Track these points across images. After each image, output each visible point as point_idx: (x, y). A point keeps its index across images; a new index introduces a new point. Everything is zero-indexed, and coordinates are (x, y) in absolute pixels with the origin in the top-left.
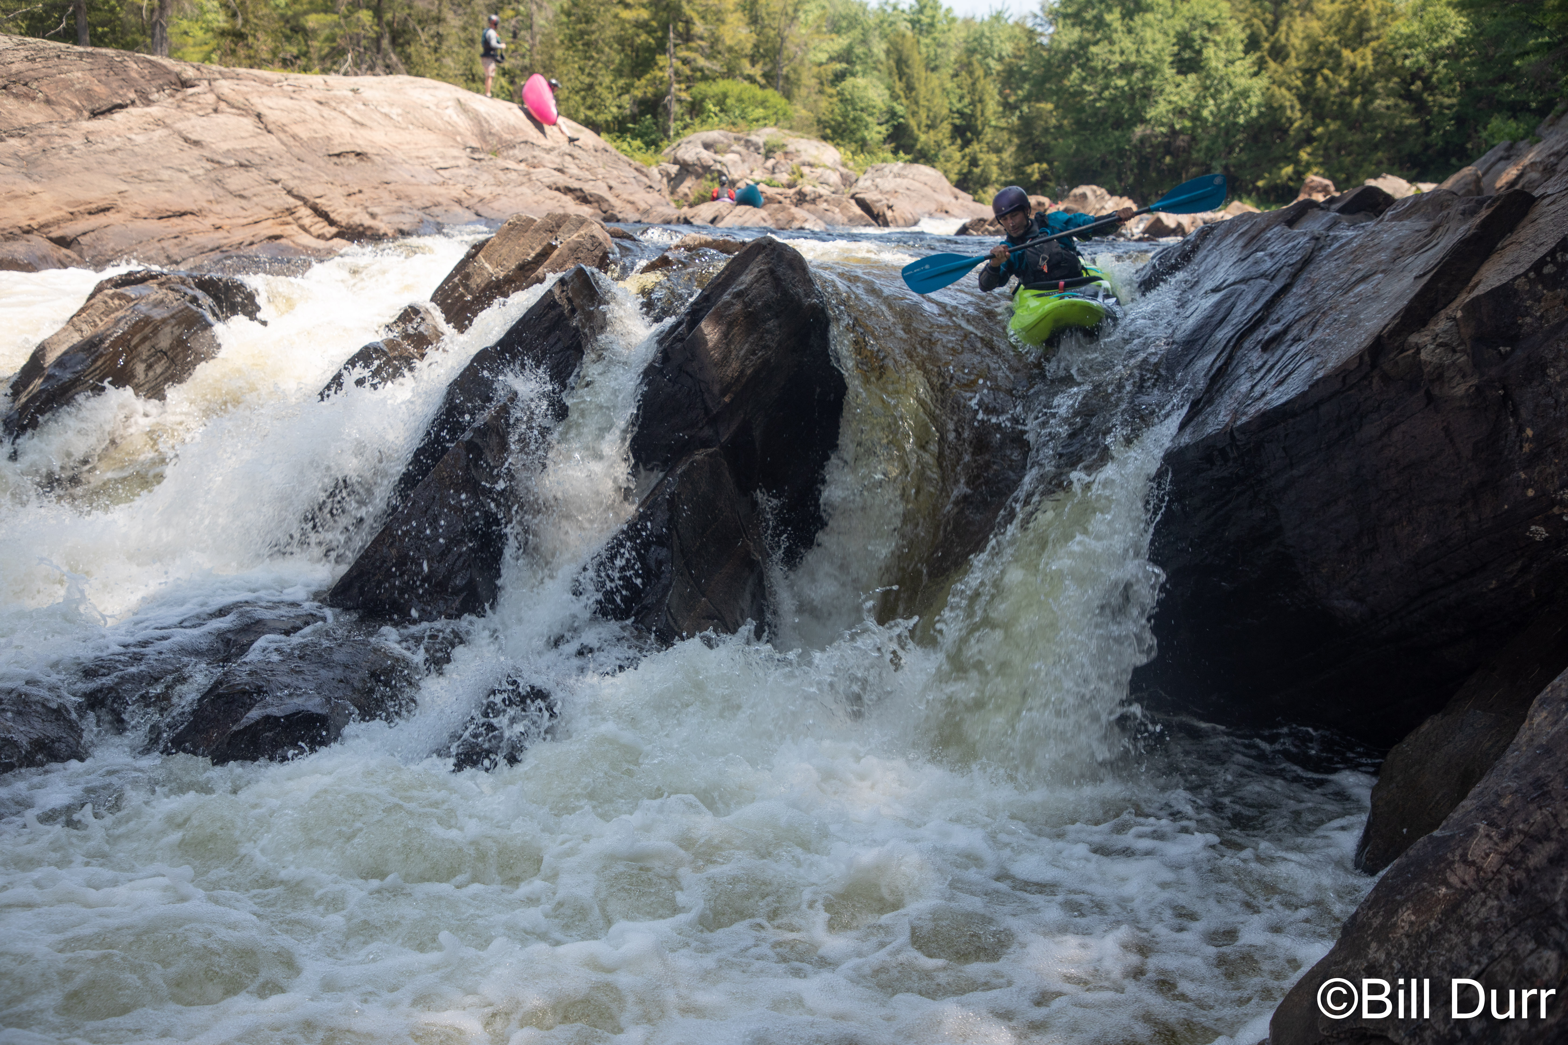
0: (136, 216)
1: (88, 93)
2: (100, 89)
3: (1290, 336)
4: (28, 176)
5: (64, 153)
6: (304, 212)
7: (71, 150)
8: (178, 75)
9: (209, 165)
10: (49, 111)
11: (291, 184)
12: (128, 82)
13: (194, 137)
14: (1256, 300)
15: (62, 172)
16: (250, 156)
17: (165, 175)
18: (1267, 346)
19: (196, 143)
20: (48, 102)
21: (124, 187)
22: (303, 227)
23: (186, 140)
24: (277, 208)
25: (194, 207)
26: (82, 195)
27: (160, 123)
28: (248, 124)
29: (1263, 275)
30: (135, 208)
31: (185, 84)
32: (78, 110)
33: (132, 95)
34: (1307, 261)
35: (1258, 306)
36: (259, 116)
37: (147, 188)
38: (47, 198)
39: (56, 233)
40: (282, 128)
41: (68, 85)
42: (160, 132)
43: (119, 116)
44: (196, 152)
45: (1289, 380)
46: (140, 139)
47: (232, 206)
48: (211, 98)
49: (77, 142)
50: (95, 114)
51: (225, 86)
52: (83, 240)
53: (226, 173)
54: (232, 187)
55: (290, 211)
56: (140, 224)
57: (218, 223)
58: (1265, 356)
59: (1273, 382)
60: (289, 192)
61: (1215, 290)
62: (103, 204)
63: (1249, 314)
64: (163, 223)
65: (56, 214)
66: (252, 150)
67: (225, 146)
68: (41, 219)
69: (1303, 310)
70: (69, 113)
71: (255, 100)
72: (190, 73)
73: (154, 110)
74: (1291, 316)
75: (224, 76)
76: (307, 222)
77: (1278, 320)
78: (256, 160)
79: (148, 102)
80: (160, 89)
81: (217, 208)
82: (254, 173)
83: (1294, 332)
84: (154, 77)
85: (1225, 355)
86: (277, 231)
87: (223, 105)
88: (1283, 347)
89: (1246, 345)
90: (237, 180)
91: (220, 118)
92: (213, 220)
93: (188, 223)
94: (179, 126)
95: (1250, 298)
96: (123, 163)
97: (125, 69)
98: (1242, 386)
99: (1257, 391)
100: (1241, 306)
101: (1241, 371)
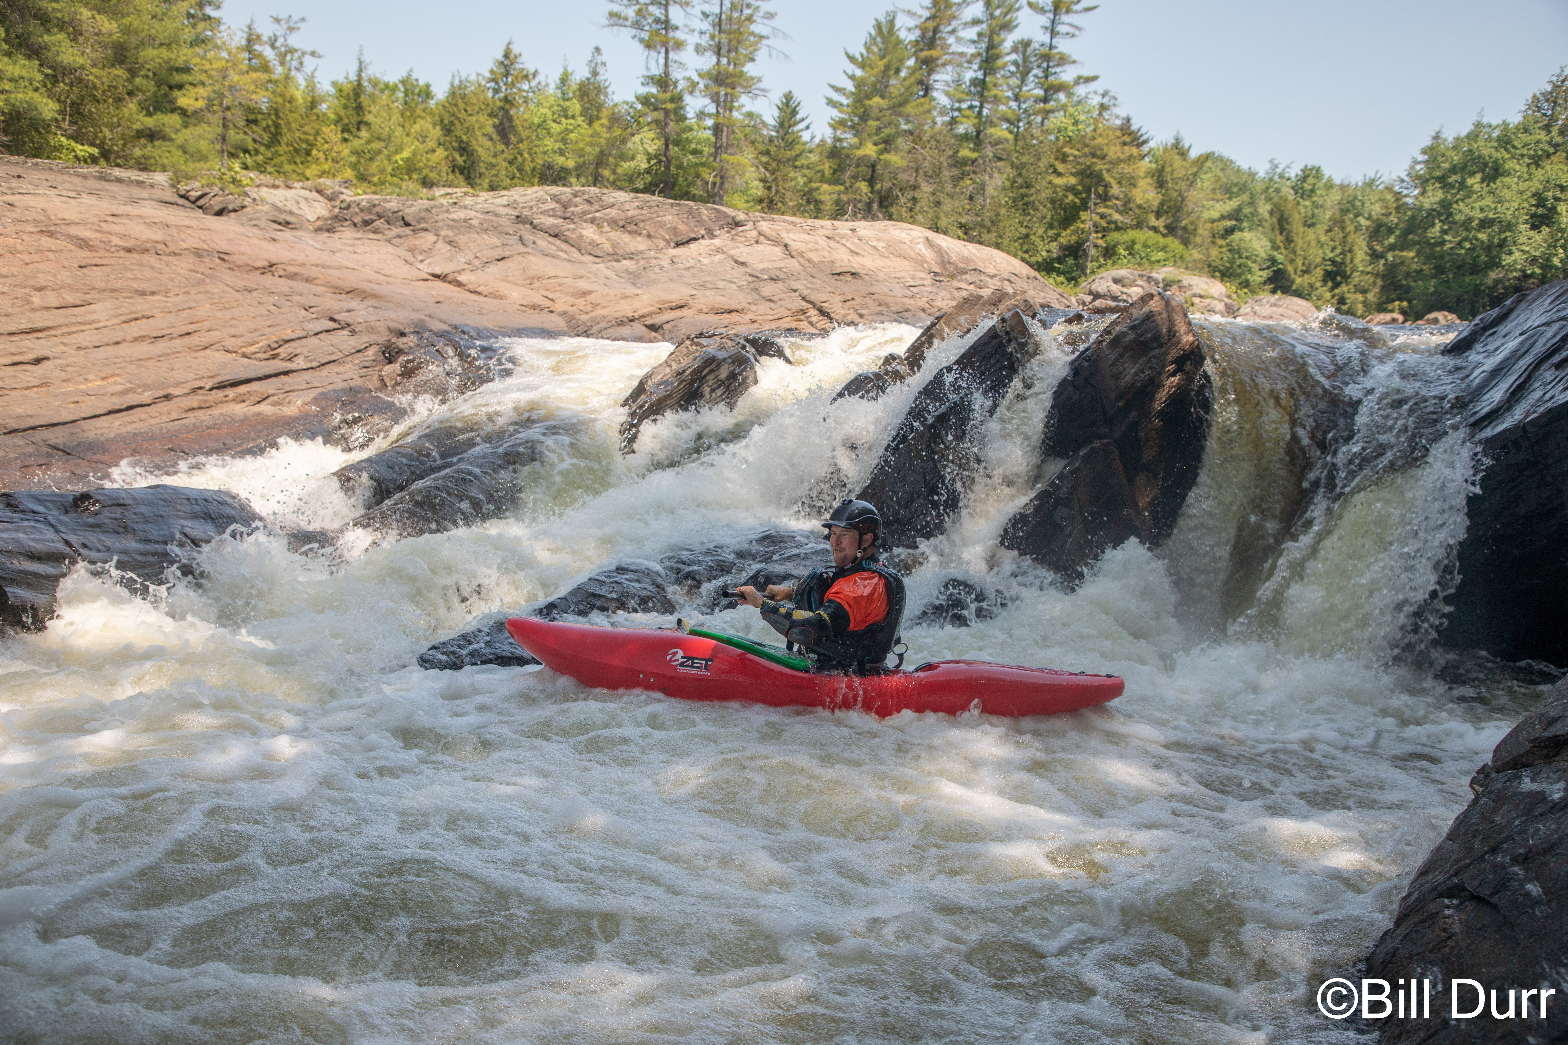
0: (700, 311)
1: (674, 231)
2: (682, 228)
4: (634, 284)
5: (657, 269)
6: (813, 312)
7: (662, 268)
8: (733, 218)
9: (750, 279)
10: (649, 242)
11: (805, 292)
12: (701, 223)
13: (741, 260)
14: (1554, 336)
15: (655, 282)
16: (778, 273)
17: (721, 284)
18: (1558, 367)
19: (743, 264)
20: (649, 236)
21: (693, 292)
22: (811, 323)
23: (736, 262)
24: (794, 309)
25: (739, 307)
26: (667, 297)
27: (719, 250)
28: (778, 251)
30: (700, 306)
31: (738, 224)
32: (667, 242)
33: (703, 232)
35: (1556, 340)
36: (786, 246)
37: (708, 293)
38: (645, 298)
39: (649, 321)
40: (801, 254)
41: (662, 225)
42: (720, 257)
43: (693, 246)
44: (742, 269)
46: (706, 261)
47: (763, 307)
48: (754, 233)
49: (665, 263)
50: (678, 245)
51: (764, 226)
52: (665, 327)
53: (762, 284)
54: (765, 294)
55: (803, 312)
56: (703, 317)
57: (754, 318)
60: (803, 298)
61: (1523, 334)
62: (680, 303)
63: (1548, 346)
64: (718, 317)
65: (650, 309)
66: (780, 269)
67: (761, 266)
68: (640, 312)
70: (662, 244)
71: (784, 235)
72: (741, 216)
73: (717, 242)
75: (764, 219)
76: (814, 319)
78: (782, 276)
79: (713, 236)
80: (722, 227)
81: (753, 308)
82: (780, 285)
84: (718, 219)
85: (1524, 376)
86: (793, 325)
87: (762, 238)
89: (1543, 367)
90: (769, 289)
91: (760, 247)
92: (750, 316)
93: (735, 317)
94: (732, 252)
95: (1550, 335)
96: (694, 276)
97: (700, 214)
98: (1537, 394)
99: (1547, 396)
100: (1541, 341)
101: (1537, 385)
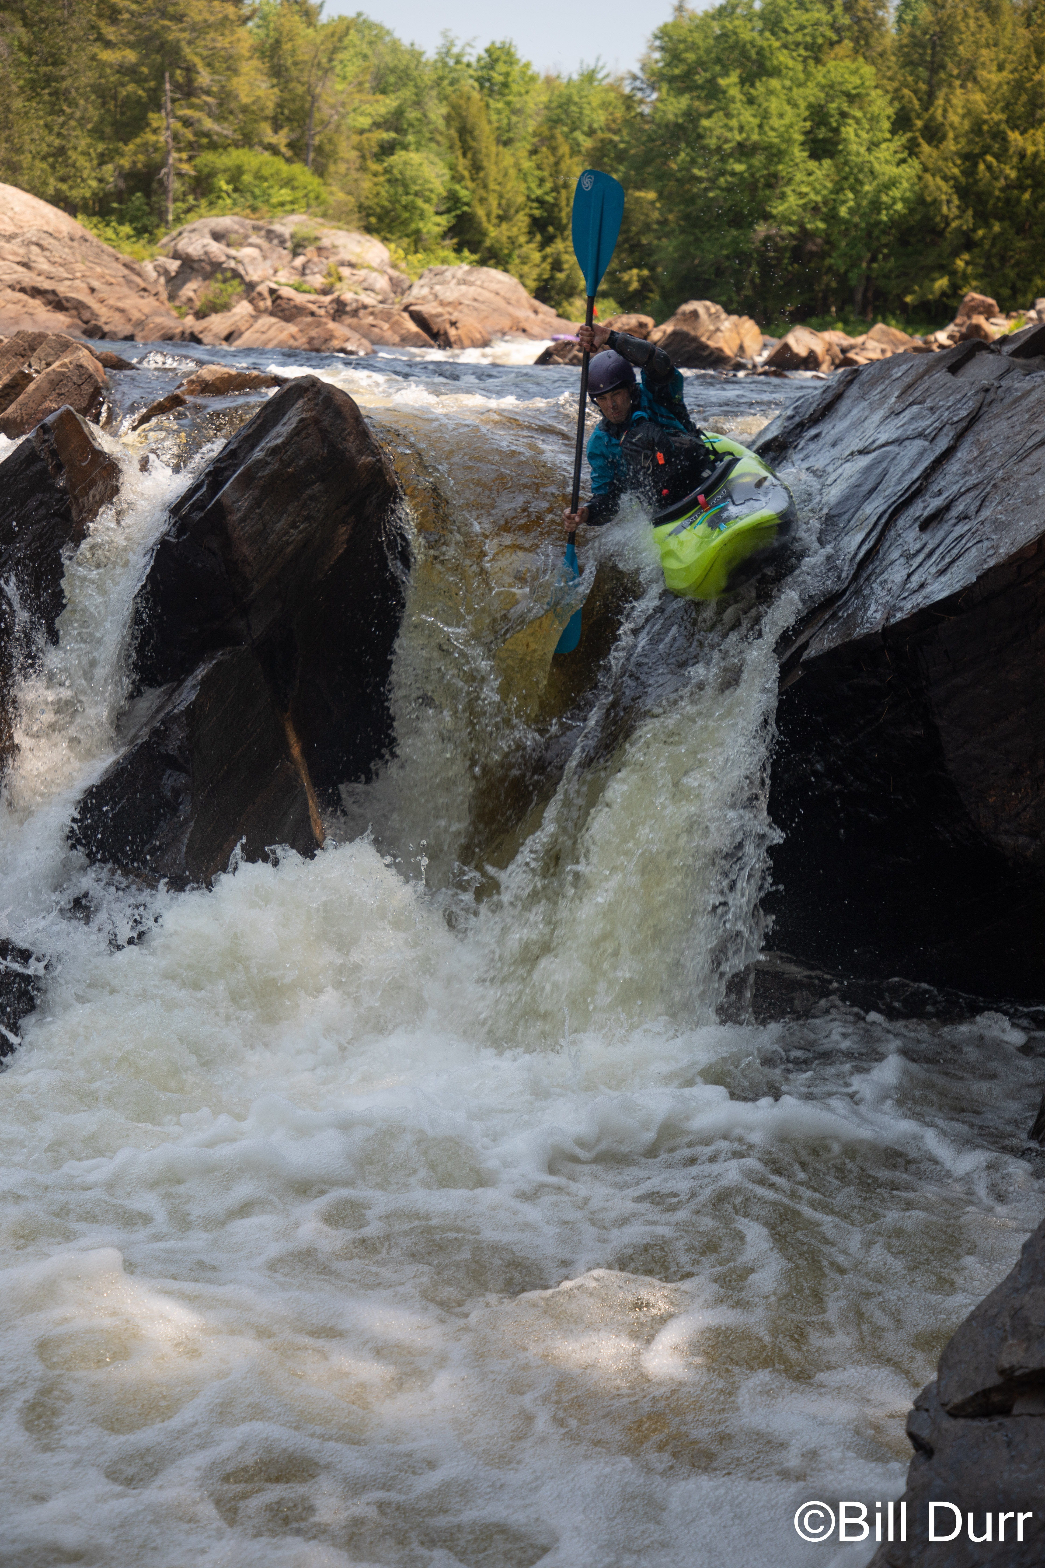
3: (954, 513)
14: (913, 466)
18: (926, 524)
29: (921, 435)
34: (973, 419)
35: (916, 473)
45: (954, 569)
58: (925, 537)
59: (933, 570)
61: (863, 452)
63: (905, 484)
69: (971, 480)
74: (955, 488)
77: (940, 493)
83: (959, 508)
85: (875, 534)
88: (947, 527)
89: (901, 523)
95: (906, 464)
98: (897, 574)
99: (915, 580)
100: (895, 473)
101: (895, 554)
